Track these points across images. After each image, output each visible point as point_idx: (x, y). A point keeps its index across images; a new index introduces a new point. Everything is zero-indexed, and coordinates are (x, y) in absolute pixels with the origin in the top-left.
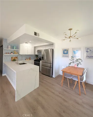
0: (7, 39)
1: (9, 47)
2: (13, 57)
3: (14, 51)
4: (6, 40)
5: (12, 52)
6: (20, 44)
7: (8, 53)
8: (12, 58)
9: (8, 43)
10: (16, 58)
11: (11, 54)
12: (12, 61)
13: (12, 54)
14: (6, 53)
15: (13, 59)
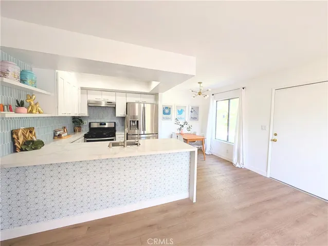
2: (17, 130)
5: (21, 104)
8: (15, 133)
10: (31, 132)
15: (21, 141)
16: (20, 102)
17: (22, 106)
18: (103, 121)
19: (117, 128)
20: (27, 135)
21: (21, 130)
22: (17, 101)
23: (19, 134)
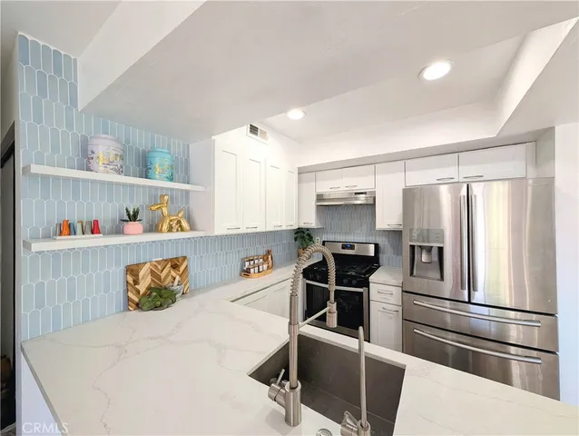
0: (72, 64)
1: (104, 149)
2: (139, 266)
3: (157, 197)
4: (61, 65)
5: (133, 217)
6: (209, 132)
7: (95, 228)
8: (132, 270)
9: (82, 104)
10: (175, 267)
11: (118, 231)
12: (138, 306)
13: (135, 234)
14: (67, 229)
15: (142, 287)
16: (132, 213)
17: (135, 221)
18: (350, 238)
19: (383, 258)
20: (163, 275)
21: (148, 266)
22: (127, 209)
23: (141, 274)
